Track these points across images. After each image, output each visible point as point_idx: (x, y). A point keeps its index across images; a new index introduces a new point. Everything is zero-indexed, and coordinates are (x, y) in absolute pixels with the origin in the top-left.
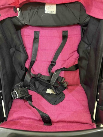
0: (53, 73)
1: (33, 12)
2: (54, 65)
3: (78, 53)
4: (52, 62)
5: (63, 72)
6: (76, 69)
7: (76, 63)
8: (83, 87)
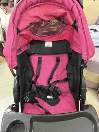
0: (51, 84)
1: (38, 46)
2: (52, 79)
3: (67, 70)
4: (50, 76)
5: (58, 83)
6: (67, 81)
7: (66, 77)
8: (72, 94)
